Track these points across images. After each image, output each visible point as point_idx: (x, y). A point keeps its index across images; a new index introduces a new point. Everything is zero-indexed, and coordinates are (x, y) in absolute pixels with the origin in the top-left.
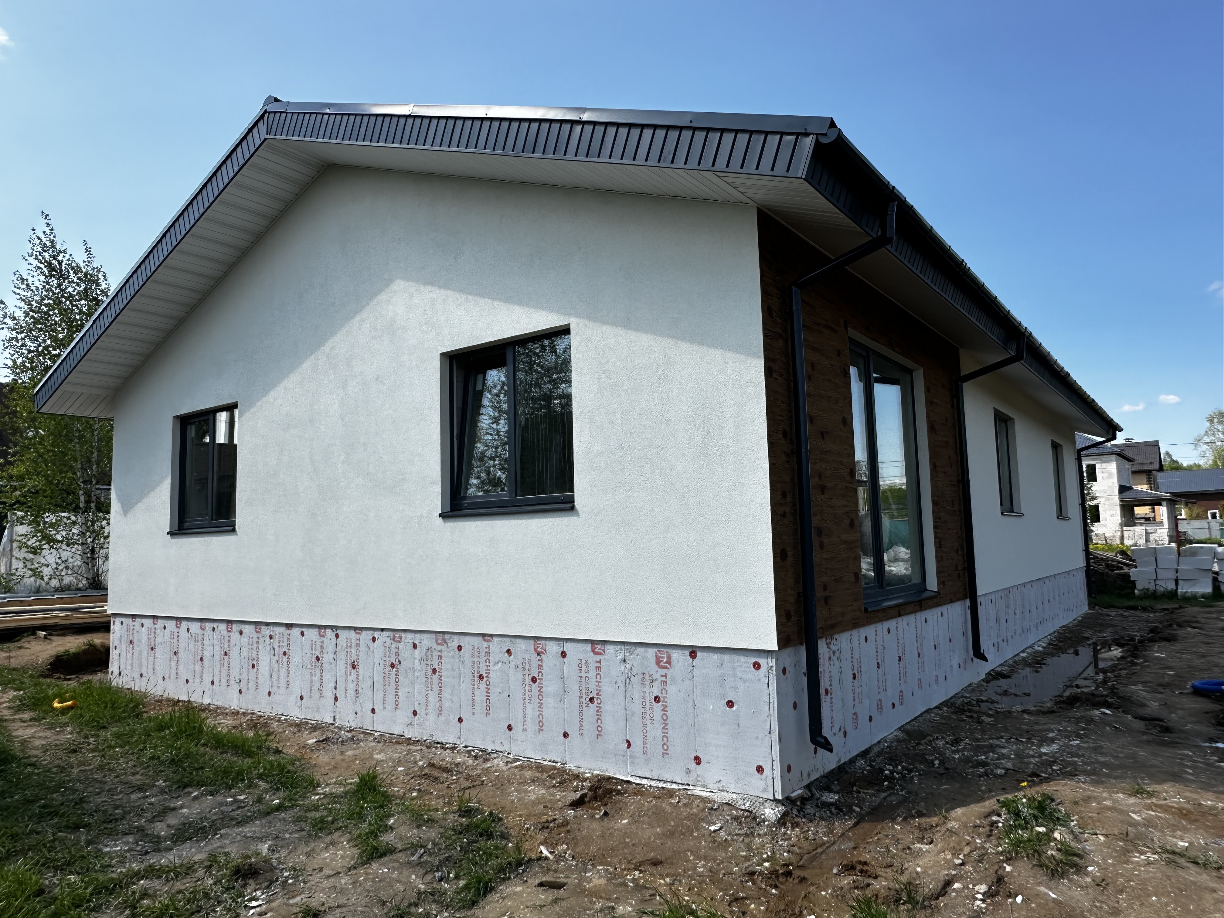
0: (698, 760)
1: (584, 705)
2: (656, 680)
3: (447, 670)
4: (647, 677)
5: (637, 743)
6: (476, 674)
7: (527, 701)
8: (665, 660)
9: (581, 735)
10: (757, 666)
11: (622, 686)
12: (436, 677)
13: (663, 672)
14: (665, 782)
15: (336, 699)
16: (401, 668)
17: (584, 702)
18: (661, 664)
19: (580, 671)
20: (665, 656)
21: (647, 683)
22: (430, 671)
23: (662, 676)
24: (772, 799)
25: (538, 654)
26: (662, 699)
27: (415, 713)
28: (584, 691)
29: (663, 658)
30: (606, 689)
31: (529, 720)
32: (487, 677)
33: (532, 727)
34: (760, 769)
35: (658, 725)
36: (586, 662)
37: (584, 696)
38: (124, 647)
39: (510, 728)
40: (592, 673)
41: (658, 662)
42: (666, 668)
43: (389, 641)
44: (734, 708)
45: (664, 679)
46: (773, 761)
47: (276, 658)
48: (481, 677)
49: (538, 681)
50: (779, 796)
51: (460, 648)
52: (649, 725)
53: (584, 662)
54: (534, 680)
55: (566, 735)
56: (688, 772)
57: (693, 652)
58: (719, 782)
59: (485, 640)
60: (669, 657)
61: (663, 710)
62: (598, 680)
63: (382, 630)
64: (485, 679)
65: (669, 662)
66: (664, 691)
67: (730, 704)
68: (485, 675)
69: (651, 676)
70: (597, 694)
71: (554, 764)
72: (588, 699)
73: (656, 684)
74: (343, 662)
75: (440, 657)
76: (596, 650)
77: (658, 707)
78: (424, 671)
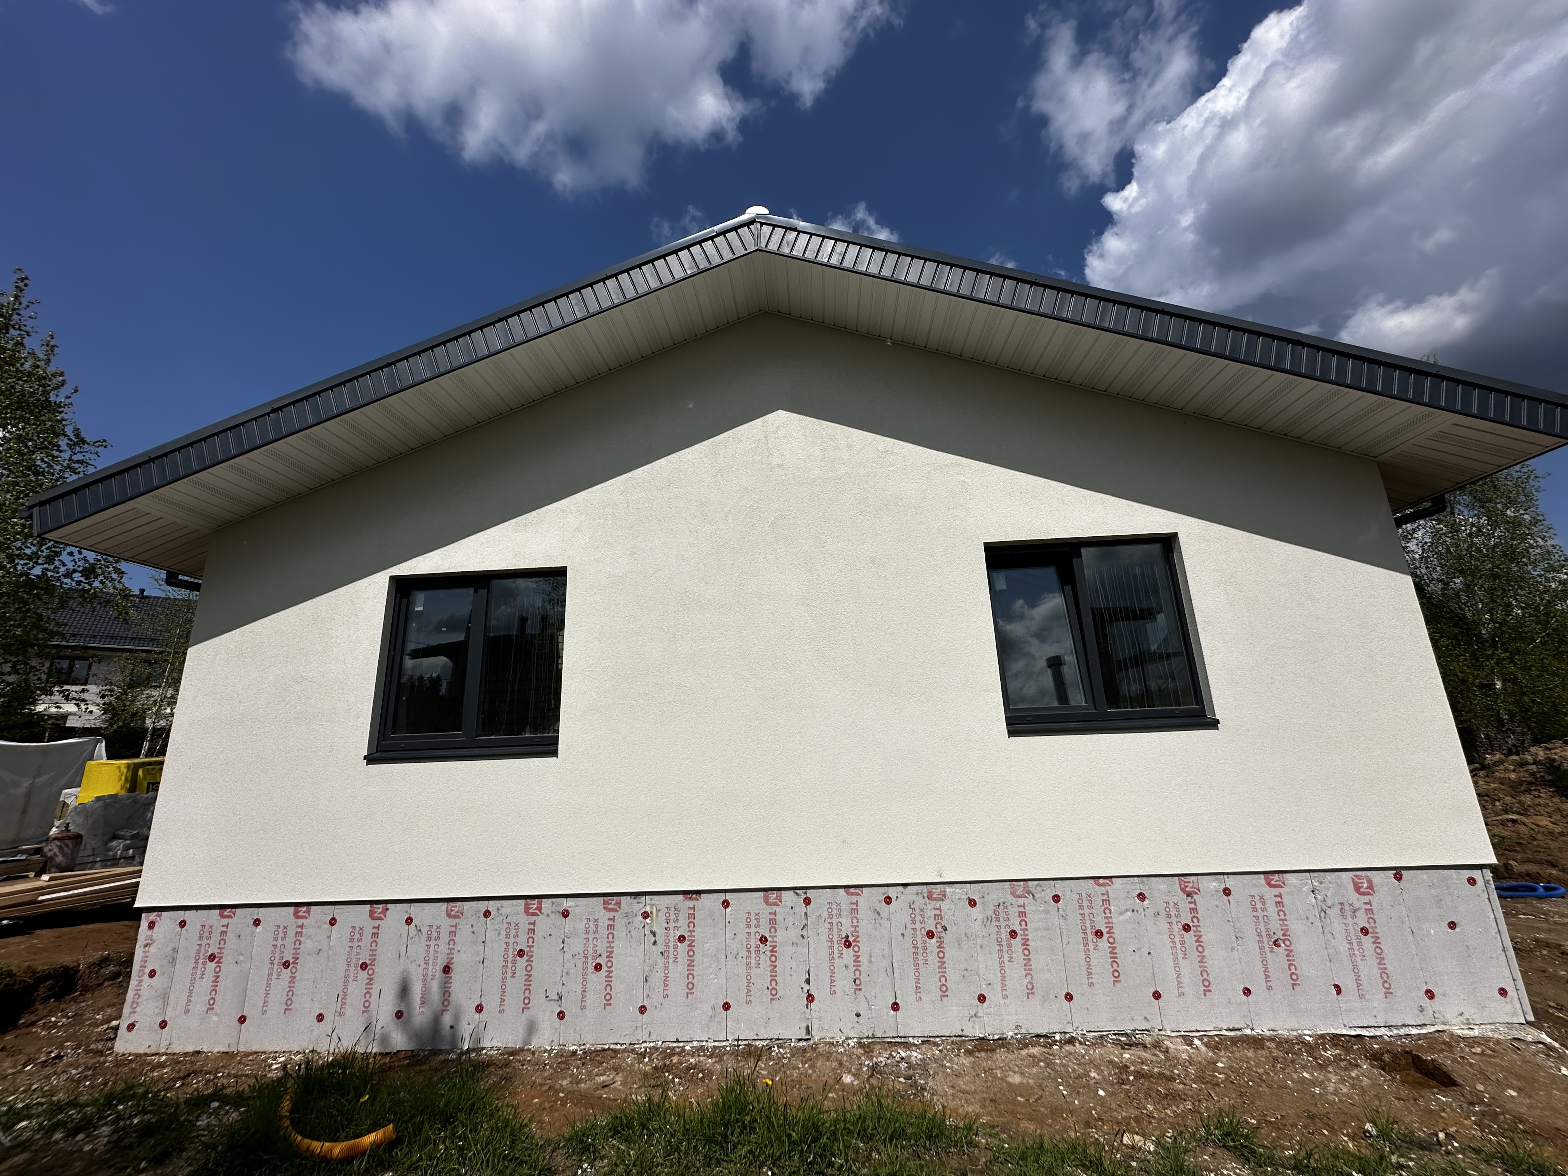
0: (1430, 994)
1: (1267, 950)
2: (1359, 909)
3: (1036, 930)
4: (1347, 907)
6: (1089, 931)
7: (1181, 956)
8: (1365, 885)
9: (1269, 988)
10: (1472, 881)
12: (1017, 942)
13: (1366, 899)
14: (1397, 1027)
15: (810, 998)
16: (947, 937)
17: (1267, 946)
18: (1362, 890)
19: (1254, 909)
20: (1365, 881)
21: (1348, 913)
22: (1005, 935)
23: (1365, 903)
24: (1524, 1022)
25: (1188, 896)
26: (1370, 930)
27: (982, 998)
28: (1264, 934)
29: (1362, 883)
30: (1296, 927)
31: (1185, 980)
32: (1108, 933)
34: (1503, 992)
35: (1373, 962)
36: (1262, 898)
37: (1265, 939)
39: (1157, 995)
40: (1272, 910)
41: (1357, 888)
42: (1369, 894)
43: (919, 902)
44: (1457, 930)
45: (1368, 907)
46: (1514, 980)
47: (660, 947)
48: (1099, 934)
49: (1193, 929)
50: (1531, 1018)
51: (1056, 899)
52: (1360, 963)
53: (1257, 898)
54: (1187, 928)
55: (1247, 992)
56: (1422, 1010)
57: (1398, 872)
58: (1462, 1014)
59: (1099, 885)
60: (1370, 881)
61: (1374, 943)
62: (1282, 917)
63: (905, 885)
64: (1106, 936)
65: (1371, 887)
66: (1371, 921)
67: (1452, 925)
68: (1105, 931)
69: (1351, 905)
70: (1284, 935)
71: (1239, 1033)
72: (1271, 943)
73: (1360, 914)
74: (824, 938)
75: (1023, 914)
76: (1273, 882)
77: (1367, 940)
78: (994, 936)
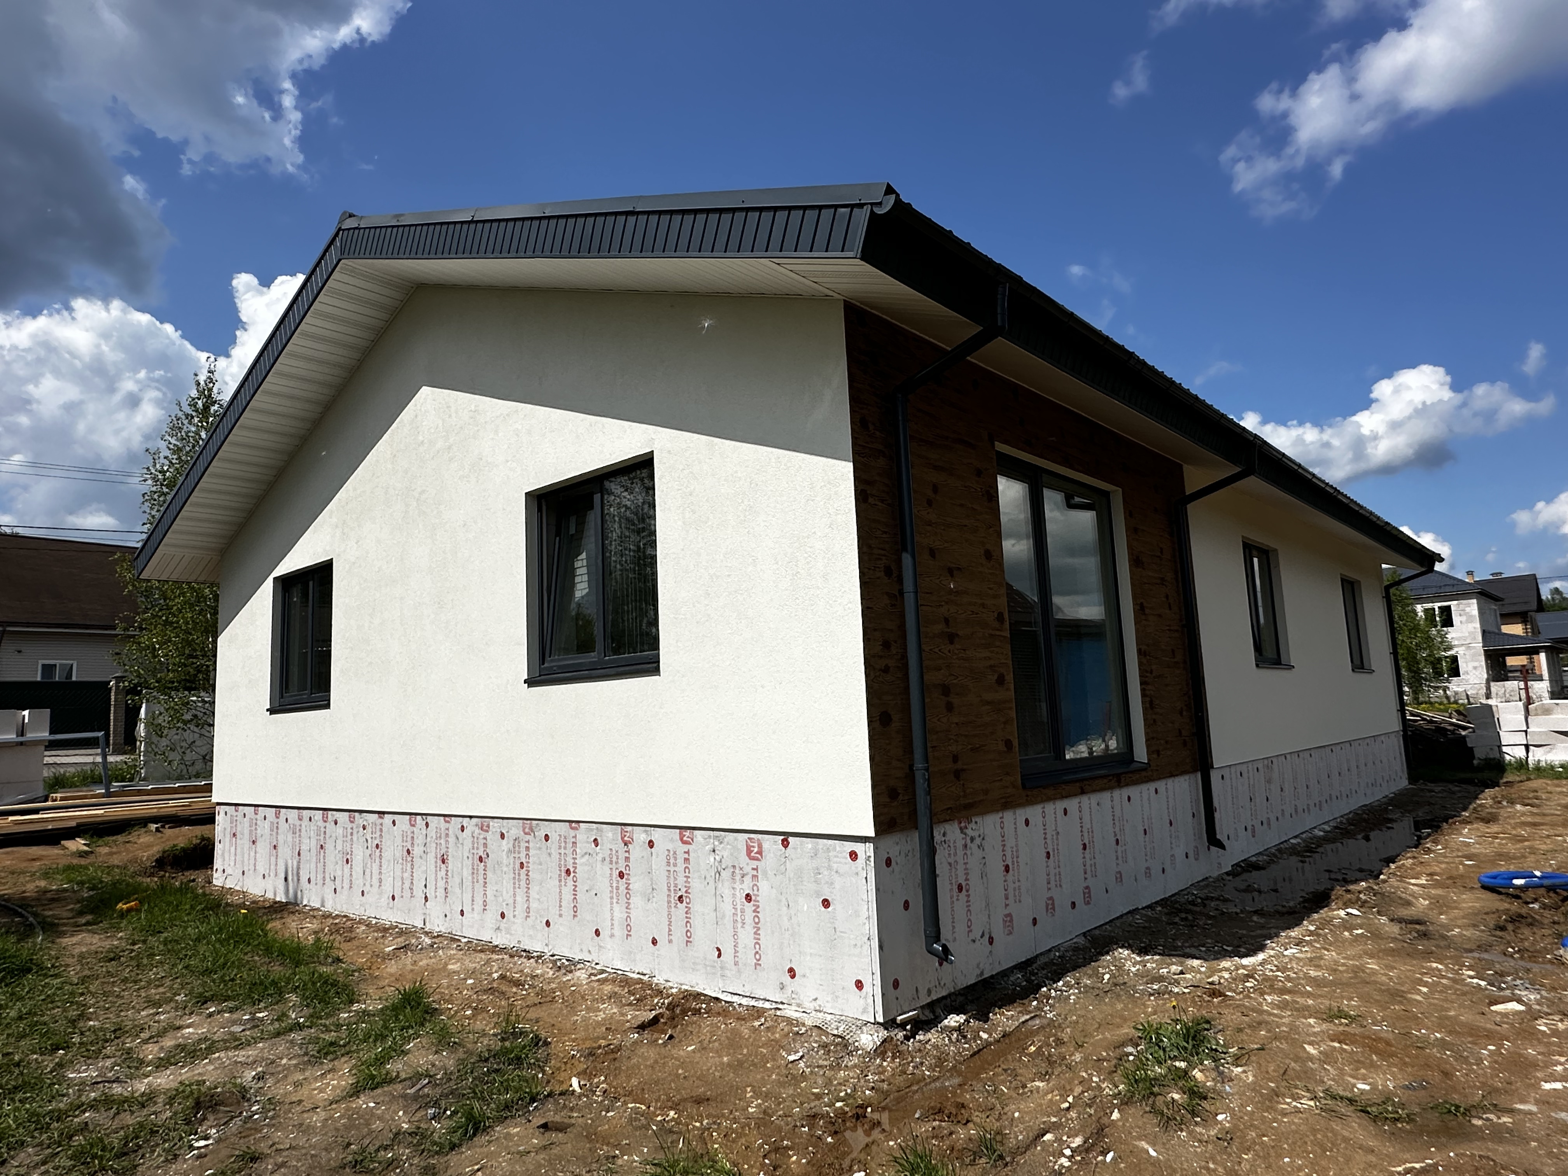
0: (792, 973)
1: (673, 905)
2: (747, 874)
3: (534, 863)
4: (737, 871)
5: (727, 952)
6: (563, 869)
7: (615, 901)
8: (756, 850)
9: (670, 941)
10: (853, 855)
11: (712, 883)
12: (523, 871)
13: (754, 864)
14: (758, 999)
15: (426, 899)
16: (489, 862)
17: (673, 901)
18: (753, 854)
19: (668, 864)
20: (756, 845)
21: (738, 877)
22: (518, 865)
23: (753, 869)
24: (873, 1021)
25: (626, 844)
26: (753, 898)
27: (503, 915)
28: (672, 889)
29: (754, 847)
30: (696, 884)
31: (616, 923)
32: (574, 872)
33: (619, 932)
34: (859, 985)
35: (750, 929)
36: (675, 853)
37: (673, 895)
38: (227, 839)
39: (597, 933)
40: (681, 865)
41: (749, 852)
42: (758, 859)
43: (477, 831)
44: (830, 909)
45: (755, 873)
46: (873, 974)
47: (369, 852)
48: (568, 872)
49: (626, 877)
50: (880, 1019)
51: (547, 838)
52: (740, 930)
53: (672, 853)
54: (621, 875)
55: (654, 942)
56: (782, 987)
57: (786, 837)
58: (816, 999)
59: (572, 828)
60: (760, 846)
61: (755, 911)
62: (687, 874)
63: (471, 817)
64: (572, 875)
65: (760, 852)
66: (755, 888)
67: (826, 903)
68: (572, 870)
69: (741, 869)
70: (686, 892)
71: (642, 977)
72: (676, 898)
73: (748, 880)
74: (433, 854)
75: (527, 848)
76: (685, 839)
77: (749, 907)
78: (512, 866)
